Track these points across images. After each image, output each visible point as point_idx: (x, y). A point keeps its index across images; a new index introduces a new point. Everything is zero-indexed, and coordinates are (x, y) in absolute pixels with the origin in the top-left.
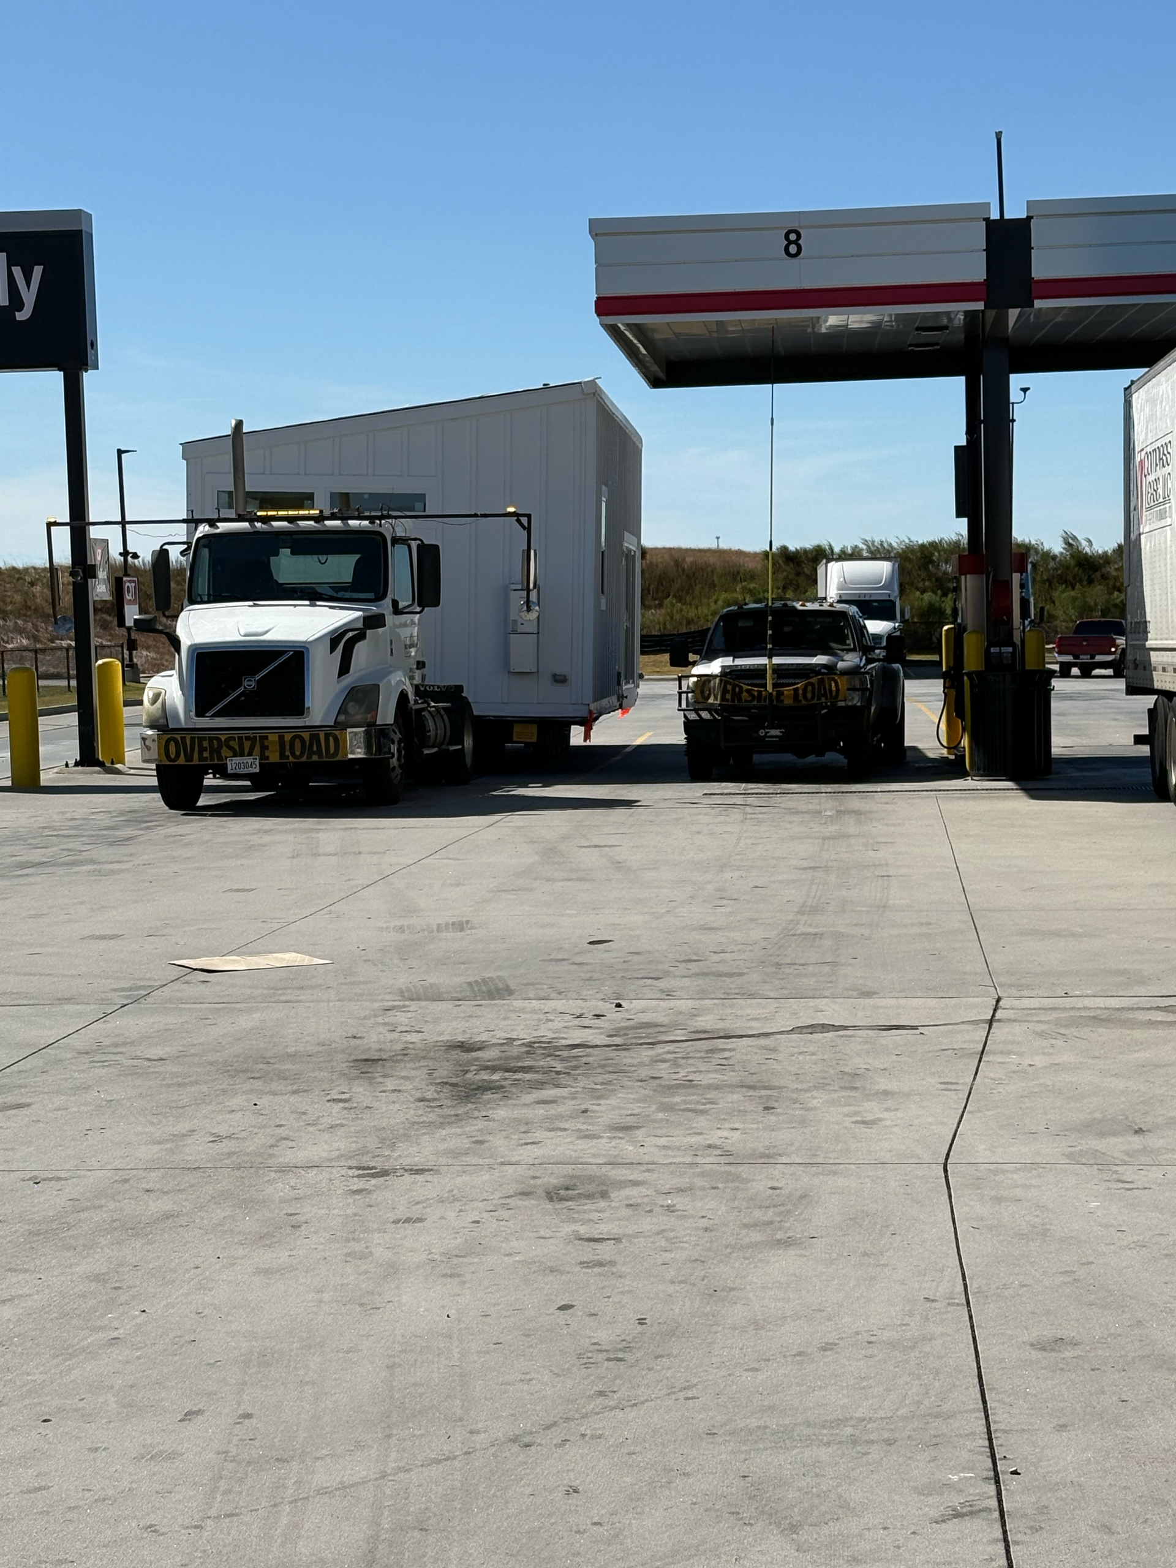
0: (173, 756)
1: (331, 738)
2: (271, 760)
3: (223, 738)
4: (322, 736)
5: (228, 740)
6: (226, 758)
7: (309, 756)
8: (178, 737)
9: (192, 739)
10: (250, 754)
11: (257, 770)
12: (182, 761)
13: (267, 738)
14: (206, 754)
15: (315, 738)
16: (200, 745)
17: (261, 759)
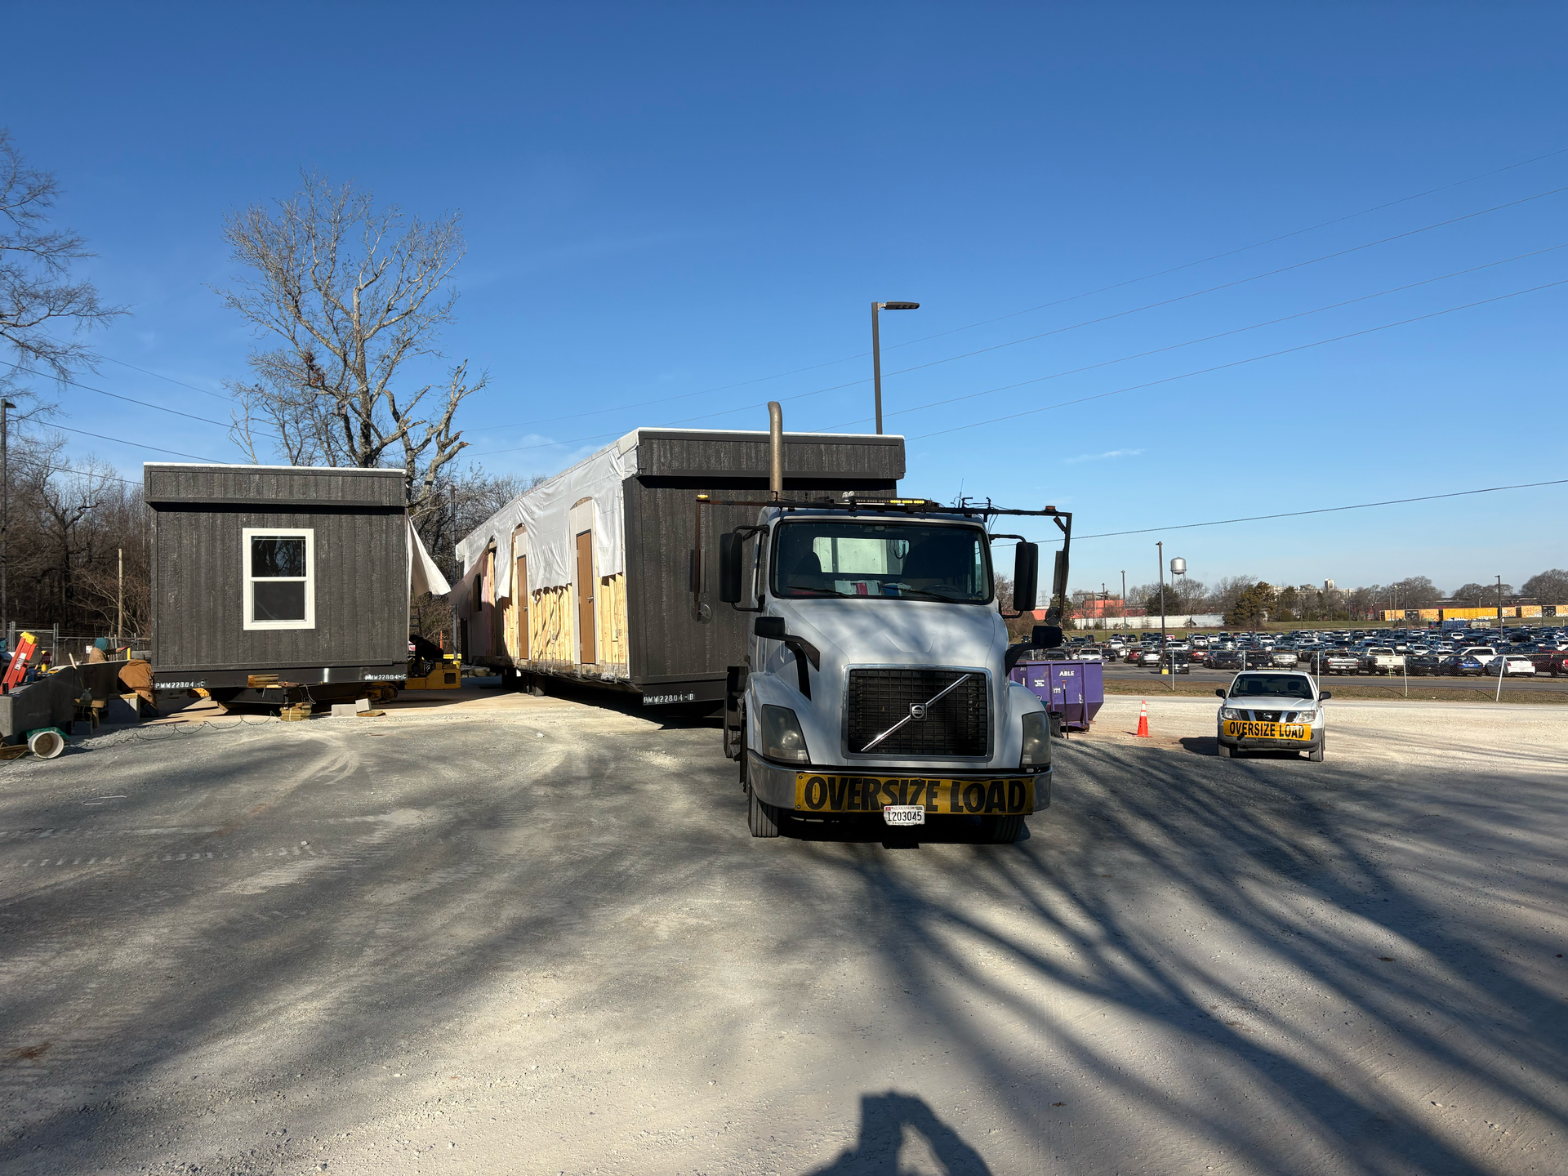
0: (815, 801)
1: (1017, 788)
2: (940, 811)
3: (883, 780)
4: (1006, 783)
5: (889, 783)
6: (883, 805)
7: (988, 810)
8: (825, 778)
9: (843, 781)
10: (913, 802)
11: (922, 822)
12: (827, 807)
13: (938, 784)
14: (857, 800)
15: (997, 786)
16: (852, 788)
17: (927, 810)
